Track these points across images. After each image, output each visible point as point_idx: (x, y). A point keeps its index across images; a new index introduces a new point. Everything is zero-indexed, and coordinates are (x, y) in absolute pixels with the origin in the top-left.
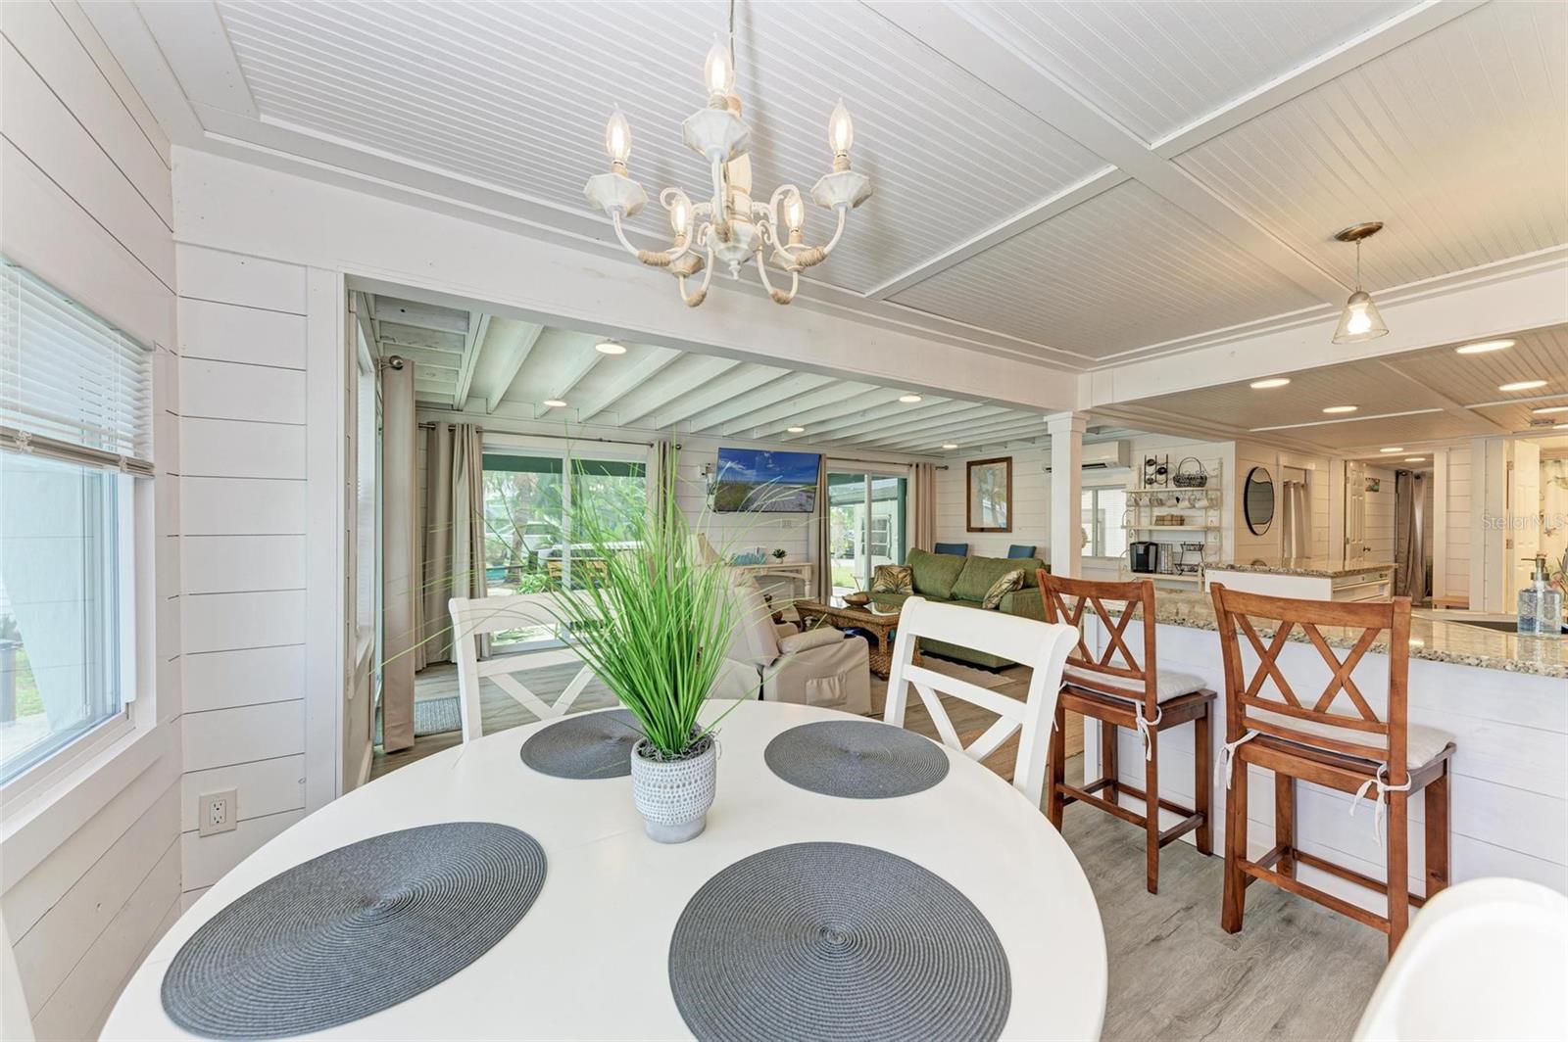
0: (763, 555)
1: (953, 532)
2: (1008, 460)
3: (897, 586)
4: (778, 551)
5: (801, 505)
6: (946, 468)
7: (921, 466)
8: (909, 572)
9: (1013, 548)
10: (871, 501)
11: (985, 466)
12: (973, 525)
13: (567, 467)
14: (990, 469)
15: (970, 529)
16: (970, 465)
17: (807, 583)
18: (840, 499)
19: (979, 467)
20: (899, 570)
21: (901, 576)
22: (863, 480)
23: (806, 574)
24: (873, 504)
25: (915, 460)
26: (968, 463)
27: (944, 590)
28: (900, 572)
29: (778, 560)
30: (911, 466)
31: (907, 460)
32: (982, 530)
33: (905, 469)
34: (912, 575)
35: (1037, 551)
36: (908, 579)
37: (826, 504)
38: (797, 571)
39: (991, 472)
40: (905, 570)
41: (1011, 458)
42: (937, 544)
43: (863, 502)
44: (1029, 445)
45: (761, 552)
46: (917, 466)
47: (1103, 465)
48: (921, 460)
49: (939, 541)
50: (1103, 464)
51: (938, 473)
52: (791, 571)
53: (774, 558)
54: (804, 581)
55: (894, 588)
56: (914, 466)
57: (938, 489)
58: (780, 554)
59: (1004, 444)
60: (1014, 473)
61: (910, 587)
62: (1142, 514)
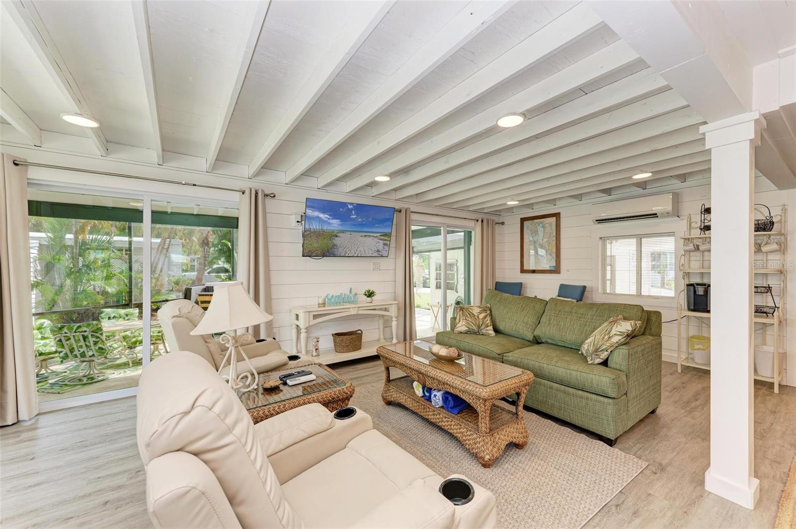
0: (356, 294)
1: (509, 273)
2: (557, 215)
3: (479, 327)
4: (368, 291)
5: (378, 251)
6: (503, 223)
7: (485, 222)
8: (489, 312)
9: (562, 287)
10: (447, 249)
11: (536, 221)
12: (526, 268)
13: (147, 216)
14: (541, 223)
15: (523, 271)
16: (523, 220)
17: (394, 319)
18: (420, 248)
19: (530, 222)
20: (478, 310)
21: (481, 316)
22: (439, 234)
23: (393, 312)
24: (448, 252)
25: (480, 216)
26: (521, 219)
27: (526, 333)
28: (480, 313)
29: (369, 299)
30: (478, 221)
31: (475, 216)
32: (534, 272)
33: (472, 224)
34: (491, 315)
35: (587, 289)
36: (488, 321)
37: (409, 252)
38: (386, 310)
39: (541, 225)
40: (485, 311)
41: (559, 213)
42: (497, 283)
43: (440, 250)
44: (577, 202)
45: (353, 292)
46: (482, 221)
47: (654, 215)
48: (485, 217)
49: (497, 280)
50: (656, 214)
51: (497, 227)
52: (380, 309)
53: (365, 297)
54: (391, 317)
55: (475, 328)
56: (480, 221)
57: (497, 240)
58: (370, 294)
59: (553, 202)
60: (562, 226)
61: (491, 328)
62: (692, 258)
